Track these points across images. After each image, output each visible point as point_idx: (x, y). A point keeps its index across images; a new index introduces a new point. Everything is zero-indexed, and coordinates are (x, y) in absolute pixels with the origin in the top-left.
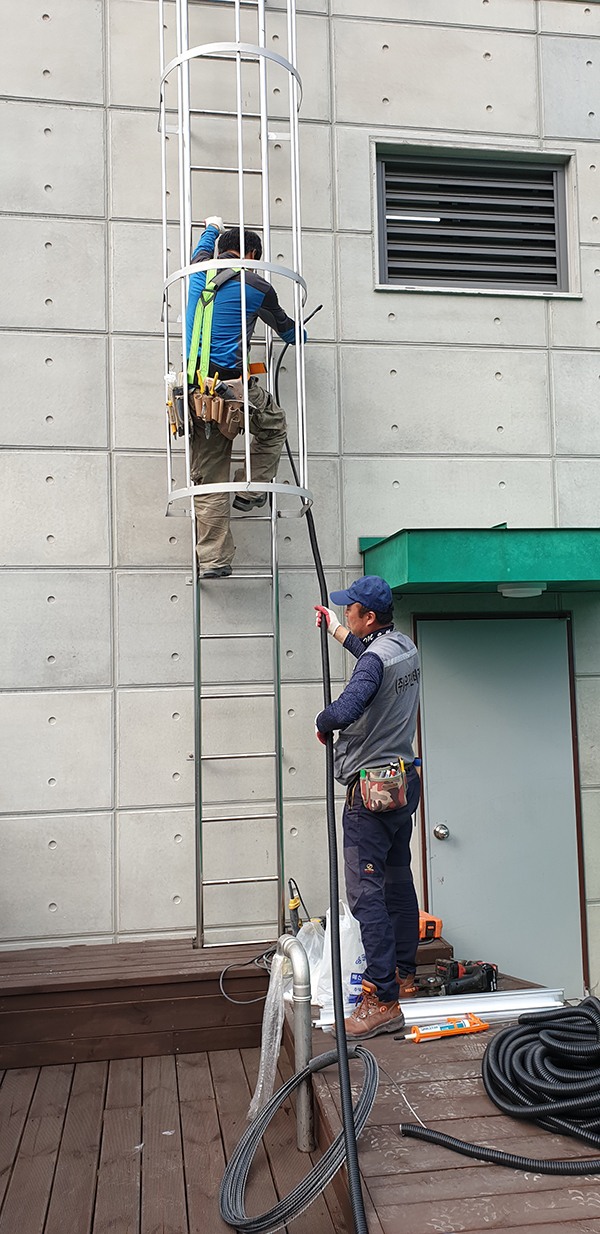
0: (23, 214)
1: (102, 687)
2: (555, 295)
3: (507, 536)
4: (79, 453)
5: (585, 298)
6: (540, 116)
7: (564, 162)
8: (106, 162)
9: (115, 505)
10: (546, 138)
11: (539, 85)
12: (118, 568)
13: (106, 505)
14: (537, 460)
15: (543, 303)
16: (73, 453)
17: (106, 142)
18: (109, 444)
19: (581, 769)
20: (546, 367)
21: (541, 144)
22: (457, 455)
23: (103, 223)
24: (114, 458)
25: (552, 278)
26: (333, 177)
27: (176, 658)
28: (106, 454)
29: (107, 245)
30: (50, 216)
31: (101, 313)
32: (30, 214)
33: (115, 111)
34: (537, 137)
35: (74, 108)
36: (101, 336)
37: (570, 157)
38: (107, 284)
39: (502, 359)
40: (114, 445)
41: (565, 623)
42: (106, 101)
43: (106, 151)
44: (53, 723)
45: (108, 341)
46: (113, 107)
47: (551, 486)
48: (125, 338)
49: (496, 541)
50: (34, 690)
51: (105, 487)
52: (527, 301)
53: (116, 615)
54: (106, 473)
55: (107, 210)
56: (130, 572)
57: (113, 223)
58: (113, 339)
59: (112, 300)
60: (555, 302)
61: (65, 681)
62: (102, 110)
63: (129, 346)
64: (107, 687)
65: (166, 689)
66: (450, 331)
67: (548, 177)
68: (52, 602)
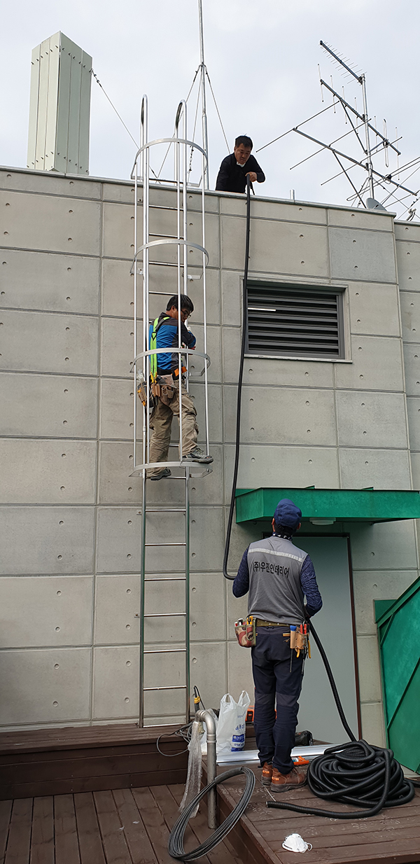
0: (54, 312)
1: (87, 574)
2: (338, 361)
3: (315, 492)
4: (81, 441)
5: (354, 363)
6: (329, 267)
7: (342, 291)
8: (100, 286)
9: (99, 470)
10: (333, 279)
11: (329, 252)
12: (100, 505)
13: (94, 470)
14: (328, 448)
15: (331, 365)
16: (77, 441)
17: (100, 276)
18: (98, 436)
19: (357, 624)
20: (333, 399)
21: (330, 282)
22: (286, 445)
23: (97, 318)
24: (100, 444)
25: (336, 351)
26: (221, 297)
27: (130, 557)
28: (95, 442)
29: (99, 329)
30: (69, 313)
31: (95, 366)
32: (58, 312)
33: (106, 260)
34: (328, 278)
35: (84, 257)
36: (95, 378)
37: (345, 288)
38: (99, 350)
39: (309, 394)
40: (100, 437)
41: (345, 540)
42: (101, 254)
43: (100, 281)
44: (60, 594)
45: (99, 381)
46: (104, 258)
47: (337, 463)
48: (108, 379)
49: (309, 495)
50: (49, 575)
51: (94, 460)
52: (323, 364)
53: (97, 532)
54: (95, 452)
55: (100, 311)
56: (106, 507)
57: (103, 318)
58: (102, 380)
59: (102, 359)
60: (338, 365)
61: (67, 570)
62: (99, 259)
63: (110, 384)
64: (90, 574)
65: (123, 575)
66: (282, 379)
67: (334, 298)
68: (62, 524)
